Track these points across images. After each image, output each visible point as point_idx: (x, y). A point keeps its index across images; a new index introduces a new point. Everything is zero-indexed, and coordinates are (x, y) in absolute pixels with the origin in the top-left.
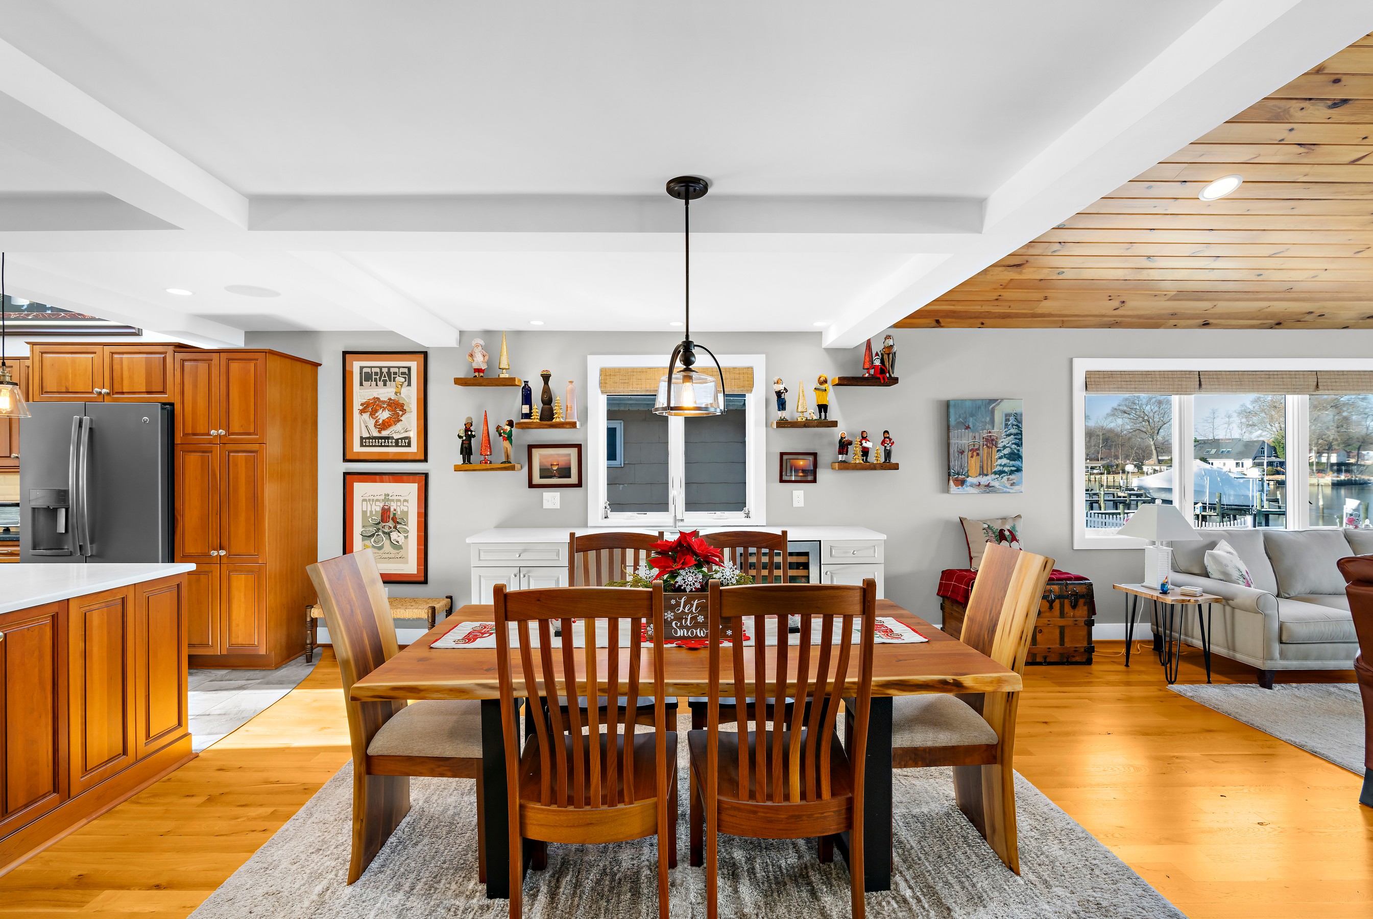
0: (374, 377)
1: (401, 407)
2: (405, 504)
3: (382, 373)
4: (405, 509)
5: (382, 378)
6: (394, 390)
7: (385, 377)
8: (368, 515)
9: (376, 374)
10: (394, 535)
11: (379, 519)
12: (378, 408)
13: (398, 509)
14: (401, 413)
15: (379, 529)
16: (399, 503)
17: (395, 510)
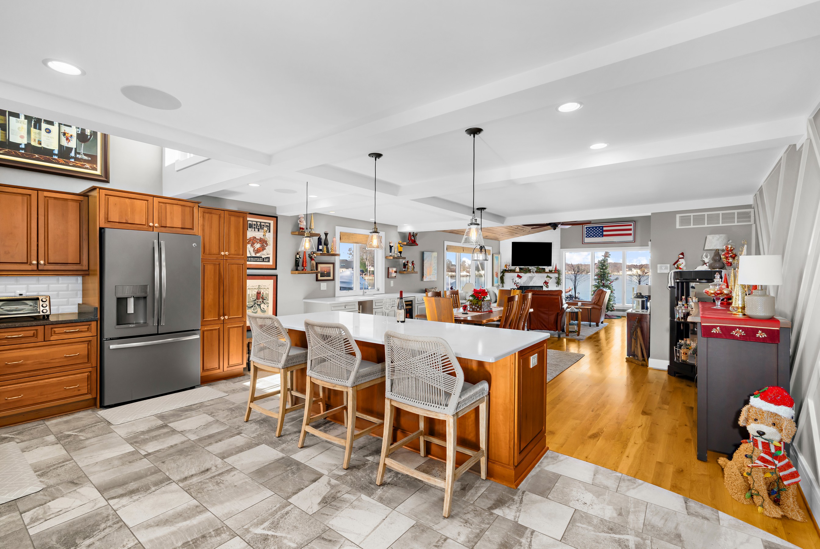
0: (253, 226)
1: (266, 242)
2: (268, 290)
3: (257, 225)
4: (268, 293)
5: (257, 227)
6: (263, 234)
7: (259, 227)
8: (250, 296)
9: (255, 225)
10: (262, 306)
11: (255, 298)
12: (255, 242)
13: (264, 293)
14: (265, 245)
15: (255, 303)
16: (265, 290)
17: (263, 293)
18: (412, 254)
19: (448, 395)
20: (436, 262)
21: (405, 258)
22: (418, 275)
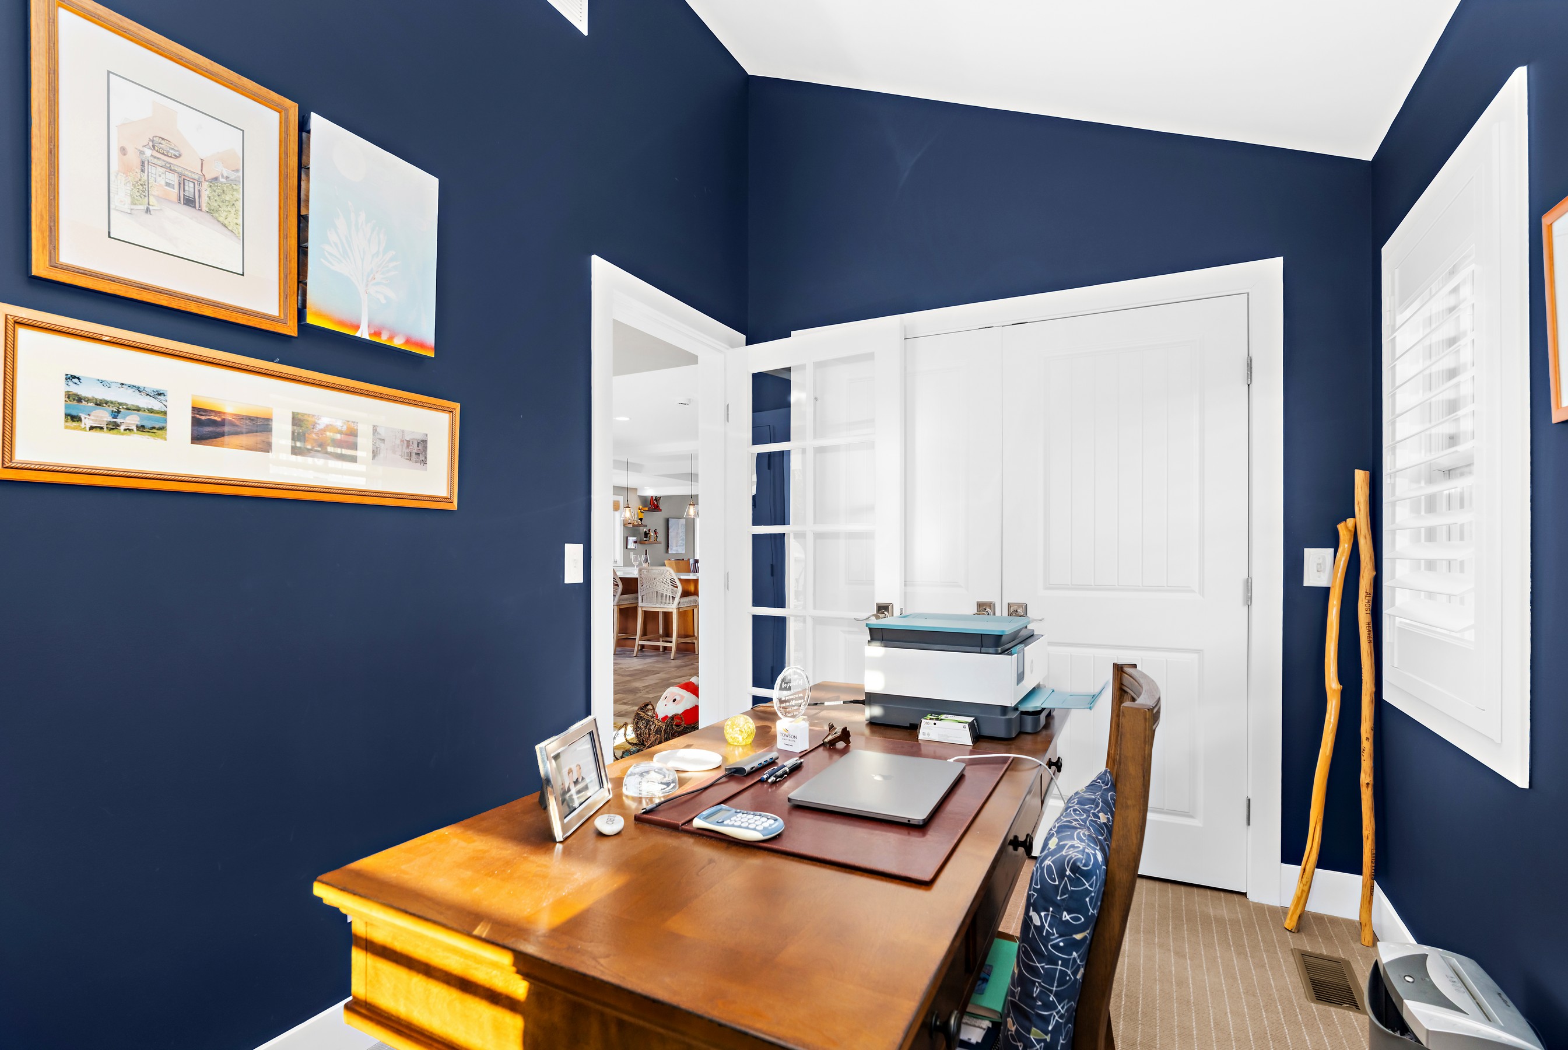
18: (655, 521)
19: (673, 598)
20: (684, 530)
21: (646, 526)
22: (662, 546)
